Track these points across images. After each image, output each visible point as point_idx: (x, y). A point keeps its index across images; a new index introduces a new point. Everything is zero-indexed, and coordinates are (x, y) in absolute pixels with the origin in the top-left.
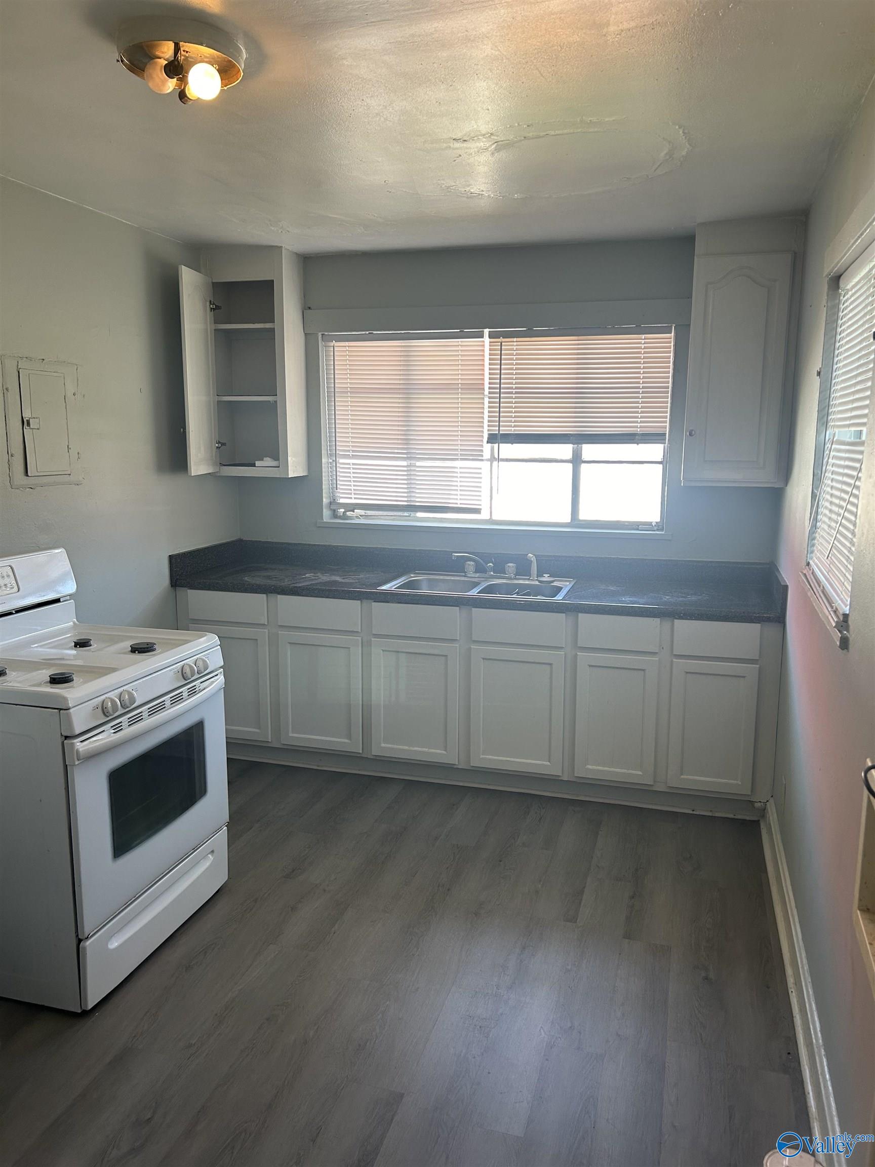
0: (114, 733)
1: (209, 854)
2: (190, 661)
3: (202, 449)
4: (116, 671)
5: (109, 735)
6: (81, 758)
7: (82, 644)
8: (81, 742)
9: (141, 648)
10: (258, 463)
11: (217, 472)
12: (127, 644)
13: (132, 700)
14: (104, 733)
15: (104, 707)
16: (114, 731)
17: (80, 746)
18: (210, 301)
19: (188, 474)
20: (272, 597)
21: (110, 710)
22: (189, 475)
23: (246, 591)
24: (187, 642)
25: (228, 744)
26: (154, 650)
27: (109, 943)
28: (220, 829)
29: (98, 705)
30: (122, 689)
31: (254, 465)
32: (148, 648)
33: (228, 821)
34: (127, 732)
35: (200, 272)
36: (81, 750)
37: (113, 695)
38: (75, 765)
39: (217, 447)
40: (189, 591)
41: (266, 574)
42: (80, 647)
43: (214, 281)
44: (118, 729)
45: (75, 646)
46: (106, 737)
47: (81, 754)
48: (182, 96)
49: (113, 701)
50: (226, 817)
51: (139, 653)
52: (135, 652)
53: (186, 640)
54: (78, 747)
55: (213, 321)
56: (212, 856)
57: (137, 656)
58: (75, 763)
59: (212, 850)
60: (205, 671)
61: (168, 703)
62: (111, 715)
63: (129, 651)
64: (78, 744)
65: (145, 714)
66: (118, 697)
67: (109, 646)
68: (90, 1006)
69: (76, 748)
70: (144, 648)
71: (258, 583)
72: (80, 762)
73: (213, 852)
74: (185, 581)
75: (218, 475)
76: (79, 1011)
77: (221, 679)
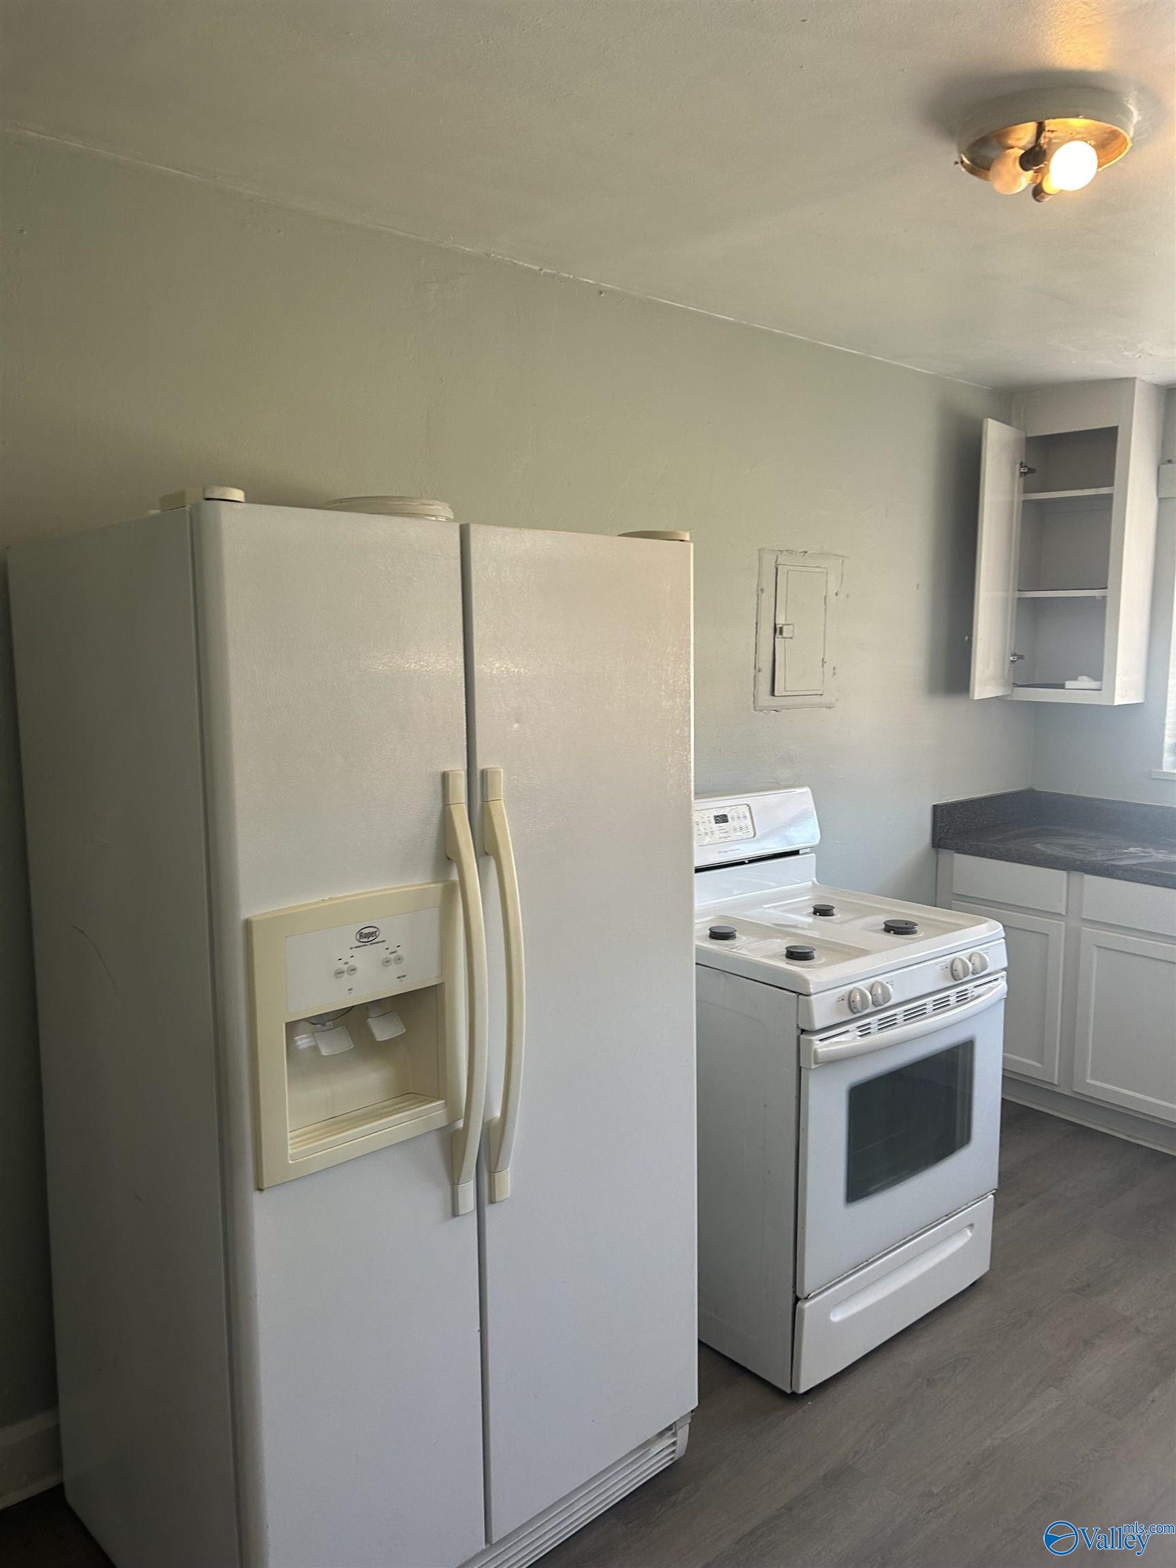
0: (860, 1036)
1: (966, 1227)
2: (963, 955)
3: (992, 663)
4: (867, 954)
5: (854, 1039)
6: (820, 1061)
7: (822, 911)
8: (820, 1040)
9: (898, 928)
10: (1068, 684)
11: (1008, 695)
12: (881, 919)
13: (887, 997)
14: (847, 1034)
15: (851, 1000)
16: (860, 1034)
17: (821, 1046)
18: (1021, 464)
19: (969, 697)
20: (1076, 876)
21: (859, 1005)
22: (971, 698)
23: (1037, 863)
24: (958, 927)
25: (1005, 1078)
26: (914, 932)
27: (831, 1315)
28: (982, 1197)
29: (843, 996)
30: (873, 980)
31: (1062, 687)
32: (907, 928)
33: (996, 1187)
34: (877, 1038)
35: (1009, 424)
36: (820, 1050)
37: (863, 985)
38: (811, 1069)
39: (1012, 661)
40: (956, 855)
41: (1067, 842)
42: (820, 915)
43: (1030, 435)
44: (865, 1031)
45: (815, 913)
46: (848, 1040)
47: (820, 1056)
48: (1038, 192)
49: (863, 995)
50: (994, 1183)
51: (895, 933)
52: (889, 932)
53: (957, 925)
54: (817, 1047)
55: (1022, 491)
56: (971, 1232)
57: (892, 938)
58: (810, 1066)
59: (972, 1222)
60: (982, 971)
61: (930, 1008)
62: (859, 1012)
63: (881, 930)
64: (816, 1043)
65: (900, 1019)
66: (869, 988)
67: (856, 919)
68: (802, 1391)
69: (814, 1048)
70: (902, 928)
71: (1056, 853)
72: (816, 1066)
73: (971, 1226)
74: (951, 842)
75: (1009, 699)
76: (789, 1391)
77: (1001, 986)
